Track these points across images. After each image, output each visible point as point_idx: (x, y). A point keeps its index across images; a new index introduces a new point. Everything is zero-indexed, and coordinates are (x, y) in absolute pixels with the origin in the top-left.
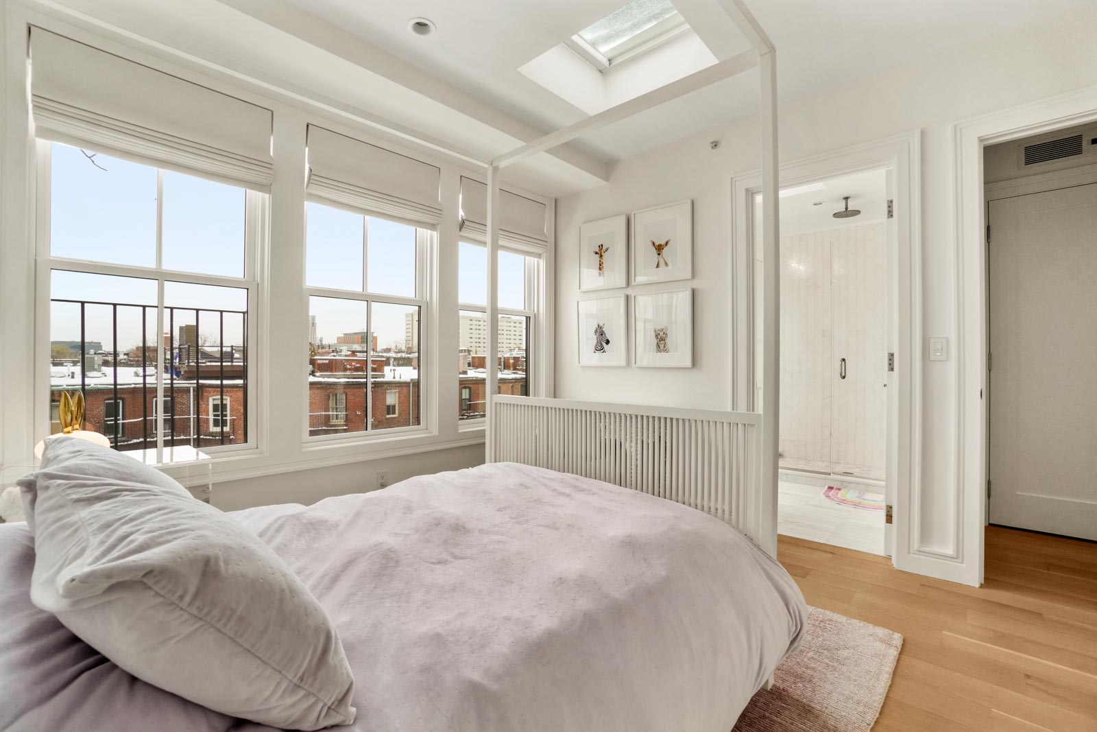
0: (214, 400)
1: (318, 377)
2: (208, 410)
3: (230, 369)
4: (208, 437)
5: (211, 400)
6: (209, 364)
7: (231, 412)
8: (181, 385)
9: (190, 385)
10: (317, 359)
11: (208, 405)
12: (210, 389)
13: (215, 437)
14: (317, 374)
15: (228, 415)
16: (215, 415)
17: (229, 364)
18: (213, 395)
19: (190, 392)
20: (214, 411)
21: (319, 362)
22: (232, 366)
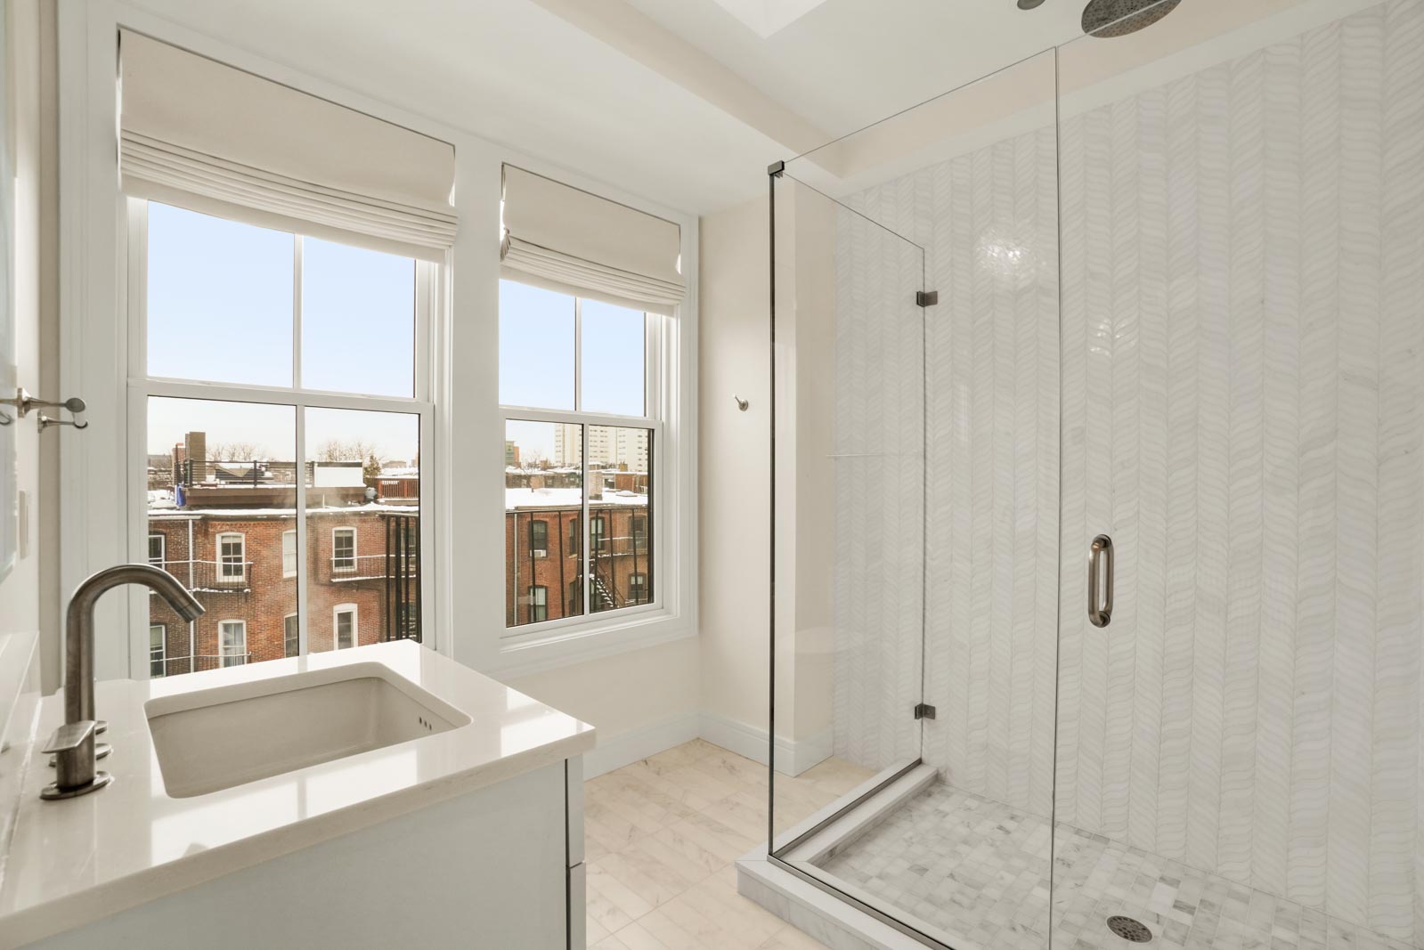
0: (223, 537)
1: (382, 504)
2: (215, 552)
3: (252, 494)
4: (212, 591)
5: (218, 537)
6: (227, 487)
7: (246, 554)
8: (175, 517)
9: (187, 517)
10: (381, 479)
11: (214, 545)
12: (217, 523)
13: (222, 589)
14: (381, 500)
15: (244, 559)
16: (225, 560)
17: (252, 486)
18: (222, 532)
19: (188, 527)
20: (224, 553)
21: (384, 483)
22: (255, 489)
